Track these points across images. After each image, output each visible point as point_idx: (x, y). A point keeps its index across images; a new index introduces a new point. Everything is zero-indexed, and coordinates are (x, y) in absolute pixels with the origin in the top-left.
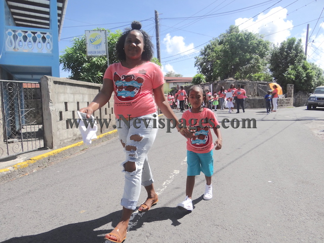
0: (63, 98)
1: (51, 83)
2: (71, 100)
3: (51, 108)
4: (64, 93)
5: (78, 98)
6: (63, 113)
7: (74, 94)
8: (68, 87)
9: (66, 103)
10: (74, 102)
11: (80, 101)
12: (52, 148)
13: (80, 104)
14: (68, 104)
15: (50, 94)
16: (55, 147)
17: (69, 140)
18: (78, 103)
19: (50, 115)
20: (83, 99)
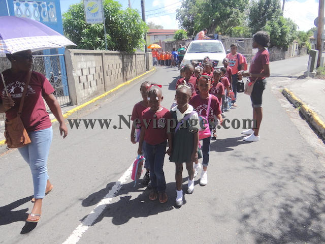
0: (80, 66)
1: (72, 55)
2: (85, 67)
3: (74, 74)
4: (80, 61)
5: (89, 64)
6: (81, 78)
7: (86, 61)
8: (82, 56)
9: (82, 69)
10: (86, 68)
11: (90, 67)
12: (76, 104)
13: (90, 69)
14: (83, 70)
15: (73, 64)
16: (78, 104)
17: (85, 98)
18: (89, 68)
19: (73, 79)
20: (92, 65)
